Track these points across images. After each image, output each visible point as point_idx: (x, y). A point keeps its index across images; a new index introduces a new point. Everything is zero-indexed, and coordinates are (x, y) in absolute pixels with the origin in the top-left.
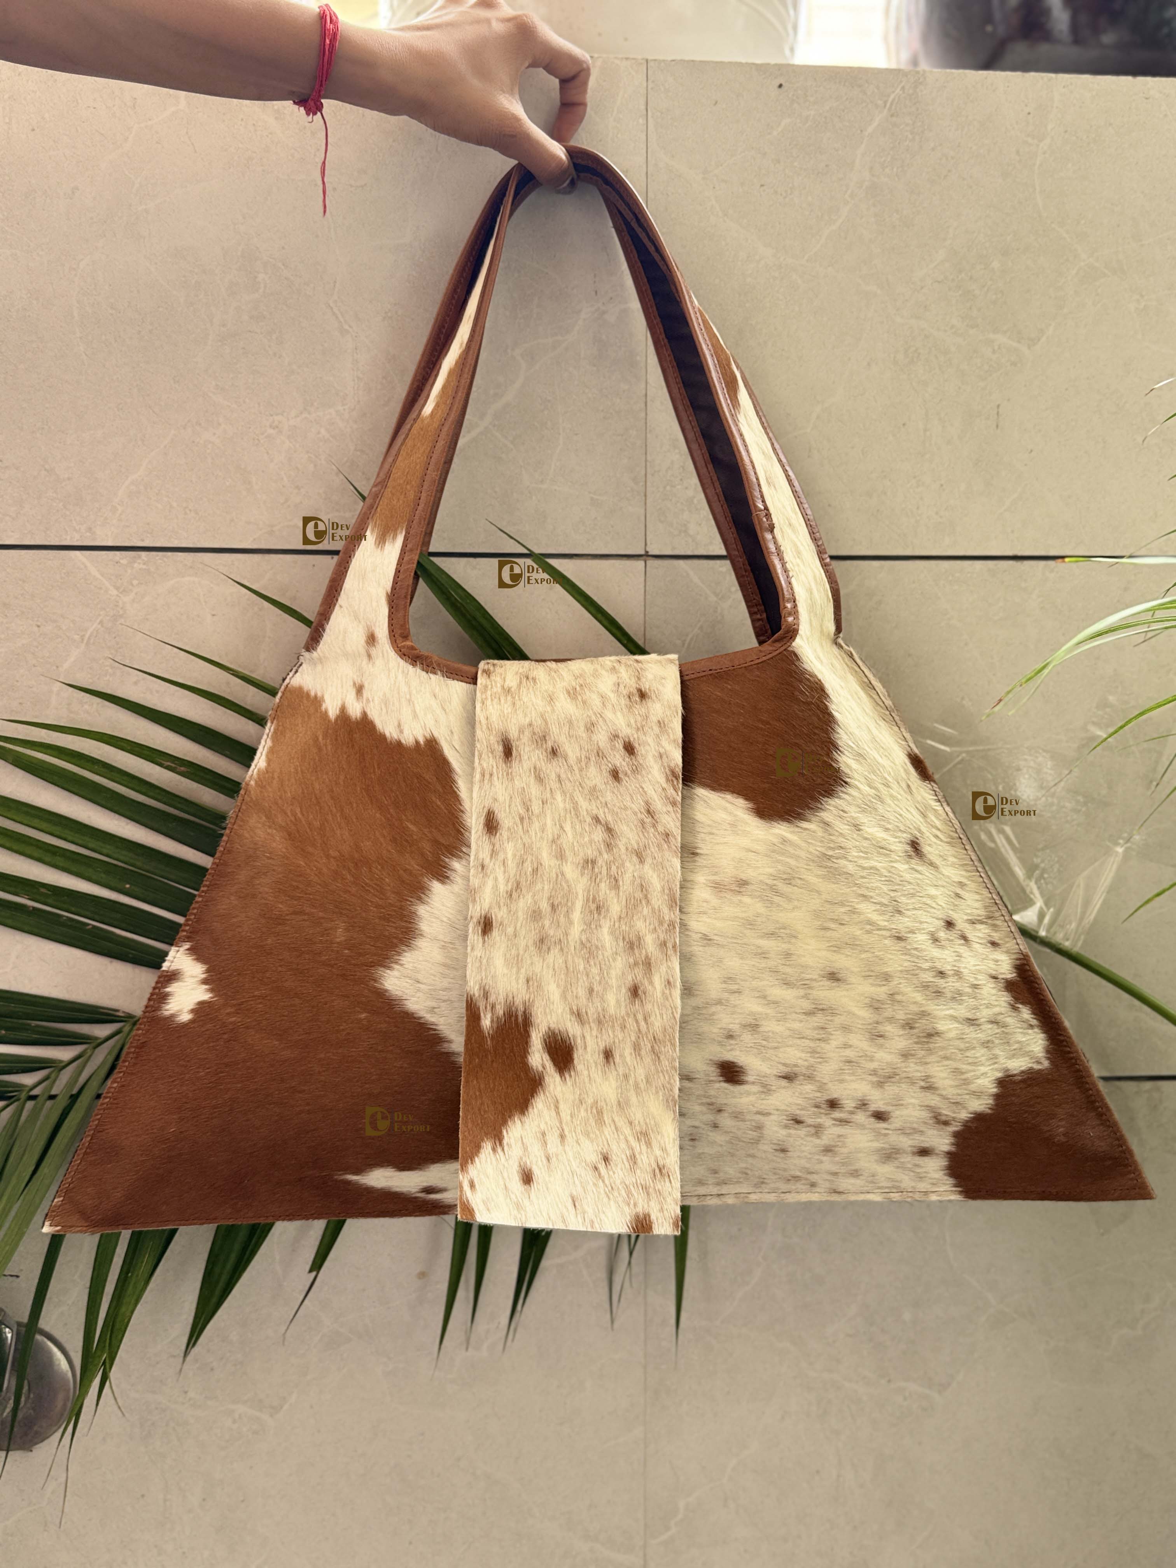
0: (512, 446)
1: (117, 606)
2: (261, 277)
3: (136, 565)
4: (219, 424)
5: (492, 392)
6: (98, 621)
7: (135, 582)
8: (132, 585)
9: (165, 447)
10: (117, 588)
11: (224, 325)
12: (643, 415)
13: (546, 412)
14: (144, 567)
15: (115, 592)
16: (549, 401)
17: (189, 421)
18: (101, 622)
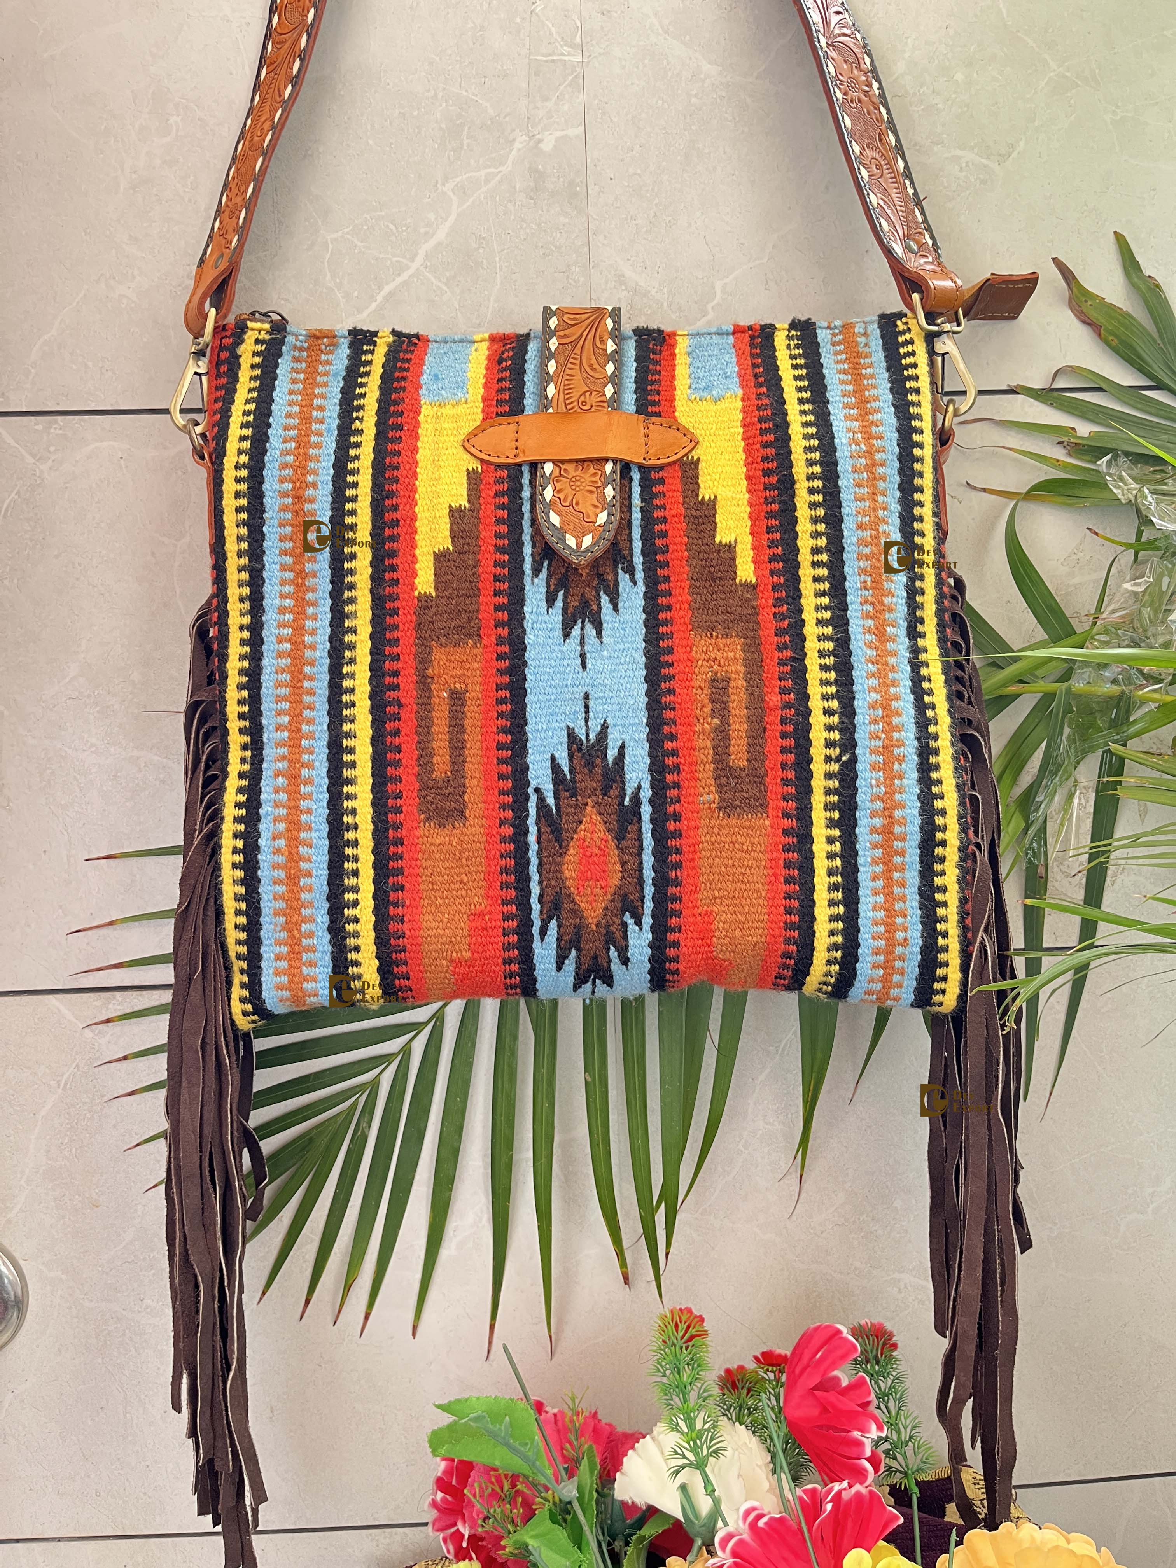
0: (445, 288)
1: (34, 475)
2: (173, 120)
3: (52, 430)
4: (134, 277)
5: (422, 230)
6: (16, 491)
7: (52, 449)
8: (49, 452)
9: (78, 303)
10: (34, 456)
11: (135, 172)
12: (586, 249)
13: (481, 251)
14: (61, 432)
15: (30, 460)
16: (484, 238)
17: (102, 275)
18: (18, 493)
